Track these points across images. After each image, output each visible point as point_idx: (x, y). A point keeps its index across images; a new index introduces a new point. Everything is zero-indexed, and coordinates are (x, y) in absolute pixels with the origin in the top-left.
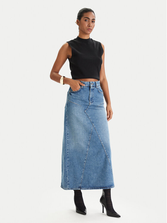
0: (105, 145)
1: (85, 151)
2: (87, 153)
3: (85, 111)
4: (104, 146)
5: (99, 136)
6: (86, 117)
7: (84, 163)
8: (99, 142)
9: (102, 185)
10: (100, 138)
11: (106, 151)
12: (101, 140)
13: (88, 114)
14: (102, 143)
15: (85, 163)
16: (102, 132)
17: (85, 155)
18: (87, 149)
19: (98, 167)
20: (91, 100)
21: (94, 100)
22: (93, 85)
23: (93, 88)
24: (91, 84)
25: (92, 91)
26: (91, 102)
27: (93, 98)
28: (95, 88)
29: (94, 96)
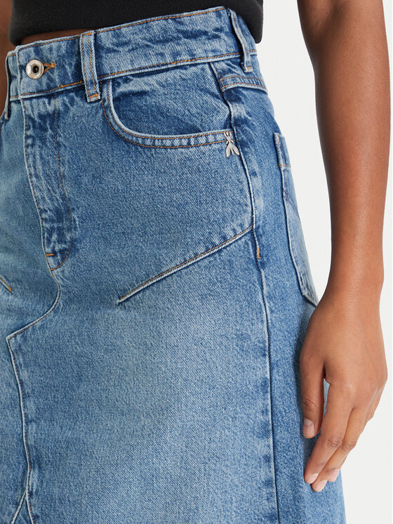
3: (12, 342)
20: (55, 237)
21: (77, 234)
22: (45, 80)
23: (50, 109)
24: (29, 70)
25: (43, 140)
26: (54, 254)
27: (68, 211)
28: (72, 101)
29: (68, 189)
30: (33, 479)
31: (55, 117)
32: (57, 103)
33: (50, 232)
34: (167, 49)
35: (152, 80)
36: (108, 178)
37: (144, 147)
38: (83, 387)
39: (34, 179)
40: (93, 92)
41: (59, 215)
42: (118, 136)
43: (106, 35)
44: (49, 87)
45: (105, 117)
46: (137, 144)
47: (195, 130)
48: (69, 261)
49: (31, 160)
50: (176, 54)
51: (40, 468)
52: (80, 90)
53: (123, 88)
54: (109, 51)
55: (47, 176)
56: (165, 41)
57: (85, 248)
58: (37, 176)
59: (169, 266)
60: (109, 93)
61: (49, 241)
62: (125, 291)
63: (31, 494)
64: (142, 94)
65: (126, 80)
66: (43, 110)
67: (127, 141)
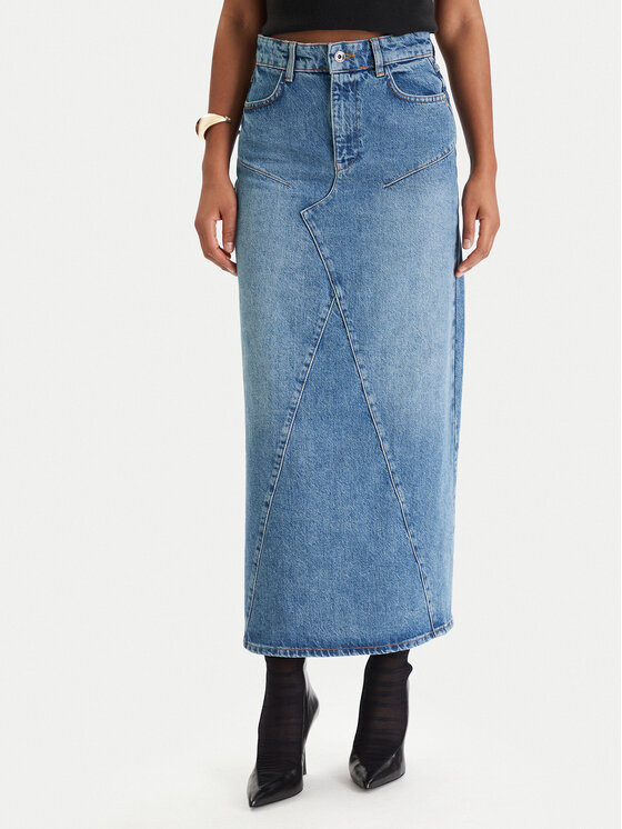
0: (383, 416)
1: (271, 442)
2: (279, 451)
3: (306, 214)
4: (377, 418)
5: (360, 359)
6: (305, 245)
7: (264, 509)
8: (356, 392)
9: (354, 633)
10: (364, 373)
11: (386, 446)
12: (366, 384)
13: (318, 232)
14: (371, 399)
15: (267, 505)
16: (380, 338)
17: (273, 461)
18: (285, 430)
19: (338, 536)
20: (345, 151)
21: (362, 149)
22: (348, 64)
23: (352, 80)
24: (337, 56)
25: (347, 97)
26: (343, 161)
27: (356, 136)
28: (366, 76)
29: (360, 124)
30: (339, 291)
31: (355, 84)
32: (357, 77)
33: (342, 149)
34: (413, 49)
35: (407, 65)
36: (389, 118)
37: (410, 102)
38: (363, 235)
39: (337, 119)
40: (379, 71)
41: (349, 139)
42: (396, 96)
43: (384, 41)
44: (351, 67)
45: (389, 85)
46: (405, 100)
47: (431, 93)
48: (354, 165)
49: (337, 107)
50: (416, 52)
51: (340, 283)
52: (372, 70)
53: (394, 70)
54: (386, 49)
55: (347, 117)
56: (411, 45)
57: (366, 158)
58: (339, 117)
59: (423, 164)
60: (389, 72)
61: (340, 154)
62: (390, 180)
63: (340, 299)
64: (403, 73)
65: (394, 66)
66: (346, 80)
67: (400, 99)
